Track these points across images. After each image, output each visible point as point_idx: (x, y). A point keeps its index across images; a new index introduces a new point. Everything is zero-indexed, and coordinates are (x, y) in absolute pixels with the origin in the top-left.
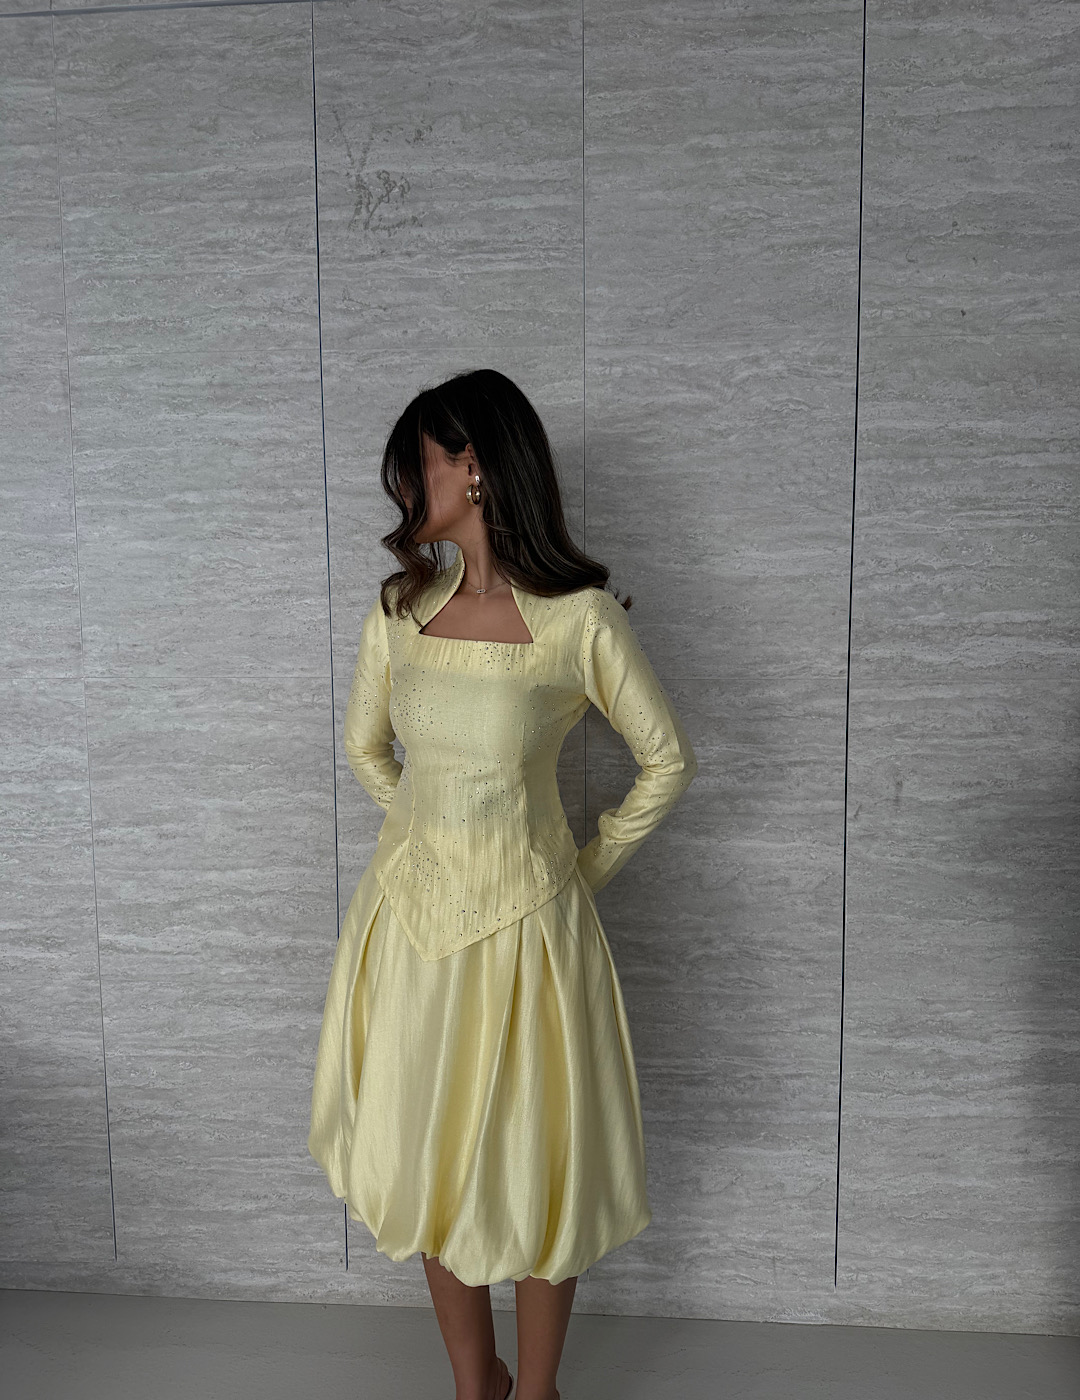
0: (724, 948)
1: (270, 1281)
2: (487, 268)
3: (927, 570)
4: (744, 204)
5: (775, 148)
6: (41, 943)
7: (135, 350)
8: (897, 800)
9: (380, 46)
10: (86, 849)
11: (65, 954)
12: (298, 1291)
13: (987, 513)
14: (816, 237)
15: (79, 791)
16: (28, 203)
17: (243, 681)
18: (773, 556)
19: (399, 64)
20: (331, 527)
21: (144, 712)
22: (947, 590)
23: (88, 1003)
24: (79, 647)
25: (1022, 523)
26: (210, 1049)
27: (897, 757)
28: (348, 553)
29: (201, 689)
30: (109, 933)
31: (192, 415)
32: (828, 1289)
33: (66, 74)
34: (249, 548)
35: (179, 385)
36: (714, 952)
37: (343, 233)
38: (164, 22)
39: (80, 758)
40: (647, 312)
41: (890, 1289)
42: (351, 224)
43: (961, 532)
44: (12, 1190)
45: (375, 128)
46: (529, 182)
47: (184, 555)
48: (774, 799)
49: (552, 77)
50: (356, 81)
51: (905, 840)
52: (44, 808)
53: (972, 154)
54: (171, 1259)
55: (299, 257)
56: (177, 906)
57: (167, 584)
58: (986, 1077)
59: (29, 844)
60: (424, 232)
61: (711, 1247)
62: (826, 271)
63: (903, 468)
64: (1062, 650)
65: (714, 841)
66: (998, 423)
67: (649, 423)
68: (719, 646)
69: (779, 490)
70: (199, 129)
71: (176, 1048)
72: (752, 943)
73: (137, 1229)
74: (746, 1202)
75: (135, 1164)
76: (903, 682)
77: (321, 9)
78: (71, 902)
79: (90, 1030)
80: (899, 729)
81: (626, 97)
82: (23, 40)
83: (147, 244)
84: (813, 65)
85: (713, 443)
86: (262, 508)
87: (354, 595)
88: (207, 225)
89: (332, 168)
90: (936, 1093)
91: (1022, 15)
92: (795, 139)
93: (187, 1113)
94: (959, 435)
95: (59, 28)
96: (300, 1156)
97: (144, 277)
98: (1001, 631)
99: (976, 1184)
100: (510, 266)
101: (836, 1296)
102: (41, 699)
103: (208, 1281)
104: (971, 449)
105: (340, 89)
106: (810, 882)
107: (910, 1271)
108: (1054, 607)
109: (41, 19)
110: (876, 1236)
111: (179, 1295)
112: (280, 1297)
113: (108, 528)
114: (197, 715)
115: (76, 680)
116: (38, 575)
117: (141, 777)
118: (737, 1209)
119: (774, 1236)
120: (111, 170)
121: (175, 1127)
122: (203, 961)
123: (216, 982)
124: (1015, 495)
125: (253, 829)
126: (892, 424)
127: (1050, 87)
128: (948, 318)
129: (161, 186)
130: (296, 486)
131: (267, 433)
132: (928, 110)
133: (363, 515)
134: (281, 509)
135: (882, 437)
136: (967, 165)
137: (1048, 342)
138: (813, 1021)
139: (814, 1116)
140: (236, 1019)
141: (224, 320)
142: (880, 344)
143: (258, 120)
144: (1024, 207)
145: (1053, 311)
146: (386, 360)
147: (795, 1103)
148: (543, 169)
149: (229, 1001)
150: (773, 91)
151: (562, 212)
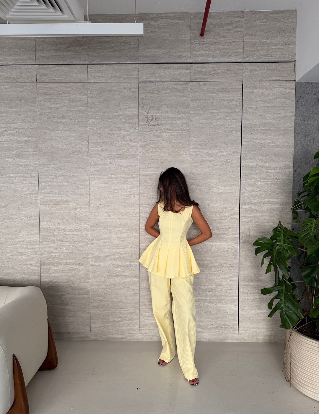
0: (216, 264)
1: (122, 336)
2: (171, 134)
3: (255, 191)
4: (220, 123)
5: (226, 113)
6: (78, 265)
7: (102, 147)
8: (249, 235)
9: (152, 91)
10: (88, 245)
11: (83, 267)
12: (128, 338)
13: (266, 181)
14: (233, 129)
15: (88, 234)
16: (81, 118)
17: (122, 212)
18: (225, 188)
19: (155, 95)
21: (102, 218)
22: (258, 195)
23: (87, 277)
24: (89, 205)
25: (272, 183)
26: (112, 286)
27: (249, 227)
29: (113, 213)
30: (93, 262)
31: (113, 160)
32: (237, 334)
33: (90, 94)
34: (124, 186)
35: (111, 154)
36: (214, 265)
37: (144, 127)
38: (109, 85)
39: (88, 227)
40: (201, 143)
41: (249, 334)
42: (145, 125)
43: (261, 184)
44: (69, 317)
45: (150, 107)
46: (180, 118)
47: (111, 187)
48: (225, 235)
49: (184, 98)
50: (147, 98)
52: (80, 237)
53: (263, 114)
54: (102, 331)
55: (135, 131)
56: (107, 256)
57: (107, 193)
59: (77, 244)
60: (159, 127)
61: (213, 326)
62: (235, 136)
63: (250, 172)
64: (280, 207)
65: (214, 243)
66: (268, 164)
67: (202, 163)
68: (215, 205)
69: (226, 176)
70: (116, 105)
71: (105, 286)
72: (221, 263)
73: (95, 325)
74: (220, 316)
75: (96, 311)
76: (250, 212)
77: (140, 84)
78: (85, 256)
79: (88, 283)
80: (250, 222)
81: (198, 103)
82: (82, 87)
83: (105, 127)
84: (233, 98)
85: (214, 167)
86: (127, 178)
87: (144, 195)
88: (117, 124)
89: (142, 114)
90: (257, 293)
91: (271, 90)
92: (229, 111)
93: (107, 300)
94: (260, 166)
95: (89, 85)
96: (130, 308)
97: (104, 133)
98: (268, 203)
99: (266, 312)
100: (176, 134)
101: (238, 336)
102: (81, 215)
103: (109, 336)
104: (263, 169)
105: (144, 99)
106: (232, 251)
107: (253, 330)
108: (278, 198)
109: (85, 83)
110: (247, 323)
111: (102, 340)
112: (124, 340)
113: (96, 181)
114: (112, 218)
115: (88, 211)
116: (81, 191)
117: (101, 231)
118: (218, 318)
119: (226, 323)
120: (98, 113)
121: (104, 303)
122: (112, 268)
123: (114, 272)
124: (271, 177)
125: (123, 241)
126: (248, 164)
127: (277, 103)
128: (258, 144)
129: (108, 116)
130: (133, 174)
131: (128, 164)
132: (255, 106)
133: (146, 180)
134: (130, 178)
135: (246, 166)
136: (262, 116)
137: (277, 149)
138: (233, 279)
139: (234, 298)
140: (119, 280)
141: (121, 142)
142: (246, 149)
143: (128, 104)
144: (272, 124)
145: (277, 143)
146: (151, 151)
147: (230, 295)
148: (182, 115)
149: (117, 276)
150: (225, 102)
151: (186, 123)
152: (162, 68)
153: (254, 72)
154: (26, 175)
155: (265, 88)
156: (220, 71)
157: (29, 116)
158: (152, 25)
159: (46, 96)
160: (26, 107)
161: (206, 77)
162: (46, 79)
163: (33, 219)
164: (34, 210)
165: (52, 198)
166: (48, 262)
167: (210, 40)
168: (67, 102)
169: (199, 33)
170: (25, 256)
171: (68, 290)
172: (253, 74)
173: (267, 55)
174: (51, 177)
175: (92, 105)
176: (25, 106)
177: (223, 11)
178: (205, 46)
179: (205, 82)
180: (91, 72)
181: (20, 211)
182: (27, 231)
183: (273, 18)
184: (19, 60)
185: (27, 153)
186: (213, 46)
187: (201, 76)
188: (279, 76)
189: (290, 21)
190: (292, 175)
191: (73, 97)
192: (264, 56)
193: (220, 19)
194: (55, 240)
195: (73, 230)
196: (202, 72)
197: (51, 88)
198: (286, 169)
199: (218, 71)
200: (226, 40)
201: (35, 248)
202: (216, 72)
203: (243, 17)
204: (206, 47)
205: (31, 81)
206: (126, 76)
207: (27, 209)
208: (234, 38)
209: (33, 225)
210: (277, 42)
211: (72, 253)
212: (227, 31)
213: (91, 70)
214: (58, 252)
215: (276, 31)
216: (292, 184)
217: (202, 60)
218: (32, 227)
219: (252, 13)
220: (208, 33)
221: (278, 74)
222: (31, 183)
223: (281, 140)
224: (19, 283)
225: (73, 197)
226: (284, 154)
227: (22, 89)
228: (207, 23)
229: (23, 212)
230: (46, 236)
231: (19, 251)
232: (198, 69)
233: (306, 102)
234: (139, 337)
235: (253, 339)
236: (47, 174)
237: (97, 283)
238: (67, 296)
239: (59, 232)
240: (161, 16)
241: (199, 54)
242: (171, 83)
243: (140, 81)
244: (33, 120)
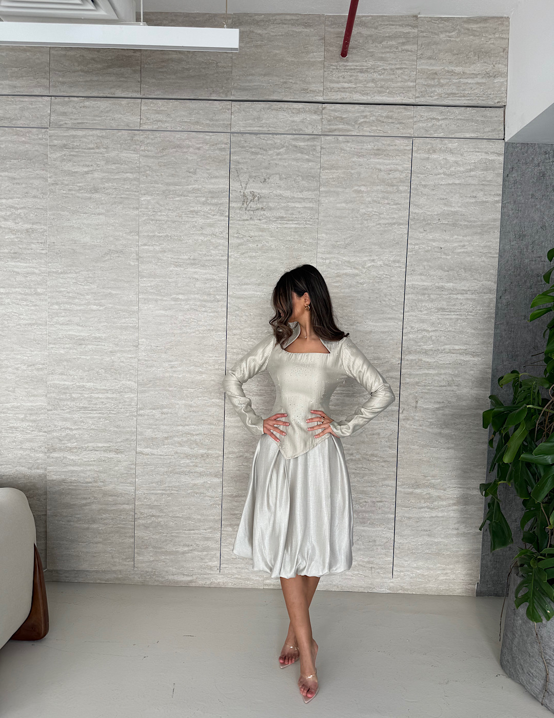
0: (357, 457)
1: (189, 578)
2: (286, 226)
3: (427, 331)
4: (371, 209)
5: (382, 192)
6: (115, 451)
7: (163, 246)
8: (416, 407)
9: (253, 150)
10: (134, 417)
11: (123, 456)
12: (200, 582)
13: (447, 313)
14: (394, 221)
15: (133, 397)
16: (128, 193)
17: (195, 360)
18: (377, 324)
19: (259, 156)
20: (228, 309)
21: (159, 370)
22: (434, 338)
23: (131, 474)
24: (137, 346)
25: (459, 317)
26: (174, 490)
27: (416, 393)
28: (234, 317)
29: (180, 362)
30: (141, 448)
31: (182, 269)
32: (391, 579)
33: (144, 151)
34: (200, 315)
35: (178, 259)
36: (354, 458)
37: (238, 211)
38: (179, 136)
39: (135, 385)
40: (338, 243)
41: (411, 578)
42: (240, 208)
43: (438, 319)
44: (96, 543)
45: (250, 177)
46: (301, 198)
47: (177, 316)
49: (310, 164)
50: (245, 160)
51: (418, 420)
52: (120, 403)
53: (445, 197)
54: (155, 569)
55: (222, 218)
56: (166, 438)
57: (170, 326)
58: (444, 503)
59: (113, 415)
60: (265, 213)
62: (397, 232)
64: (471, 359)
66: (451, 284)
67: (338, 279)
69: (379, 303)
70: (190, 172)
71: (162, 490)
72: (367, 455)
73: (143, 558)
74: (362, 547)
75: (144, 533)
76: (418, 368)
77: (234, 136)
78: (127, 437)
79: (130, 484)
80: (417, 383)
81: (334, 172)
82: (129, 138)
83: (169, 210)
84: (396, 166)
85: (359, 287)
86: (205, 301)
87: (234, 332)
88: (191, 205)
89: (235, 189)
90: (428, 508)
91: (462, 155)
92: (389, 189)
93: (164, 514)
94: (438, 288)
95: (142, 135)
96: (205, 530)
97: (167, 221)
98: (450, 352)
99: (441, 540)
100: (293, 226)
101: (392, 582)
102: (122, 364)
103: (167, 578)
104: (442, 292)
106: (387, 434)
107: (418, 572)
108: (468, 344)
109: (136, 131)
110: (407, 559)
111: (156, 584)
112: (193, 584)
113: (150, 306)
114: (178, 371)
115: (135, 358)
116: (123, 321)
117: (156, 393)
118: (359, 549)
119: (372, 559)
120: (158, 184)
121: (160, 519)
122: (175, 458)
123: (179, 466)
124: (456, 308)
125: (195, 412)
126: (417, 283)
127: (470, 178)
128: (436, 250)
129: (175, 190)
130: (217, 294)
131: (208, 276)
132: (432, 183)
133: (240, 305)
134: (211, 302)
135: (413, 287)
136: (444, 201)
137: (468, 259)
138: (386, 482)
139: (386, 516)
140: (185, 479)
141: (195, 237)
142: (414, 257)
143: (210, 171)
144: (461, 215)
145: (470, 249)
146: (250, 254)
147: (380, 511)
148: (306, 194)
149: (184, 473)
150: (382, 173)
151: (312, 209)
152: (272, 110)
153: (434, 122)
154: (27, 291)
155: (451, 151)
156: (374, 119)
157: (34, 186)
158: (256, 34)
159: (65, 151)
160: (30, 170)
161: (349, 127)
162: (66, 122)
163: (38, 370)
164: (40, 353)
165: (70, 333)
166: (60, 446)
167: (358, 64)
168: (103, 163)
169: (339, 50)
170: (21, 434)
171: (97, 496)
172: (432, 126)
173: (457, 94)
174: (71, 295)
175: (148, 170)
176: (27, 168)
177: (381, 14)
178: (348, 73)
179: (348, 137)
180: (147, 113)
181: (15, 354)
182: (26, 390)
183: (468, 30)
184: (20, 87)
185: (29, 252)
186: (362, 74)
187: (341, 126)
188: (477, 131)
189: (497, 36)
190: (493, 305)
191: (113, 154)
192: (451, 96)
193: (376, 28)
194: (74, 407)
195: (107, 391)
196: (342, 118)
197: (74, 137)
198: (484, 293)
199: (371, 118)
200: (386, 65)
201: (39, 420)
202: (367, 120)
203: (416, 27)
204: (351, 76)
205: (40, 125)
206: (208, 122)
207: (27, 351)
208: (400, 62)
209: (36, 380)
210: (475, 72)
211: (104, 430)
212: (388, 50)
213: (146, 108)
214: (80, 429)
215: (472, 53)
216: (493, 321)
217: (343, 98)
218: (36, 383)
219: (432, 20)
220: (355, 51)
221: (475, 127)
222: (35, 305)
223: (477, 243)
224: (9, 480)
225: (108, 331)
226: (481, 267)
227: (24, 139)
228: (352, 33)
229: (19, 357)
230: (58, 399)
231: (11, 425)
232: (336, 114)
233: (522, 177)
234: (219, 580)
235: (418, 589)
236: (63, 289)
237: (148, 485)
238: (94, 507)
239: (82, 394)
240: (274, 18)
241: (339, 88)
242: (288, 136)
243: (233, 130)
244: (42, 193)
